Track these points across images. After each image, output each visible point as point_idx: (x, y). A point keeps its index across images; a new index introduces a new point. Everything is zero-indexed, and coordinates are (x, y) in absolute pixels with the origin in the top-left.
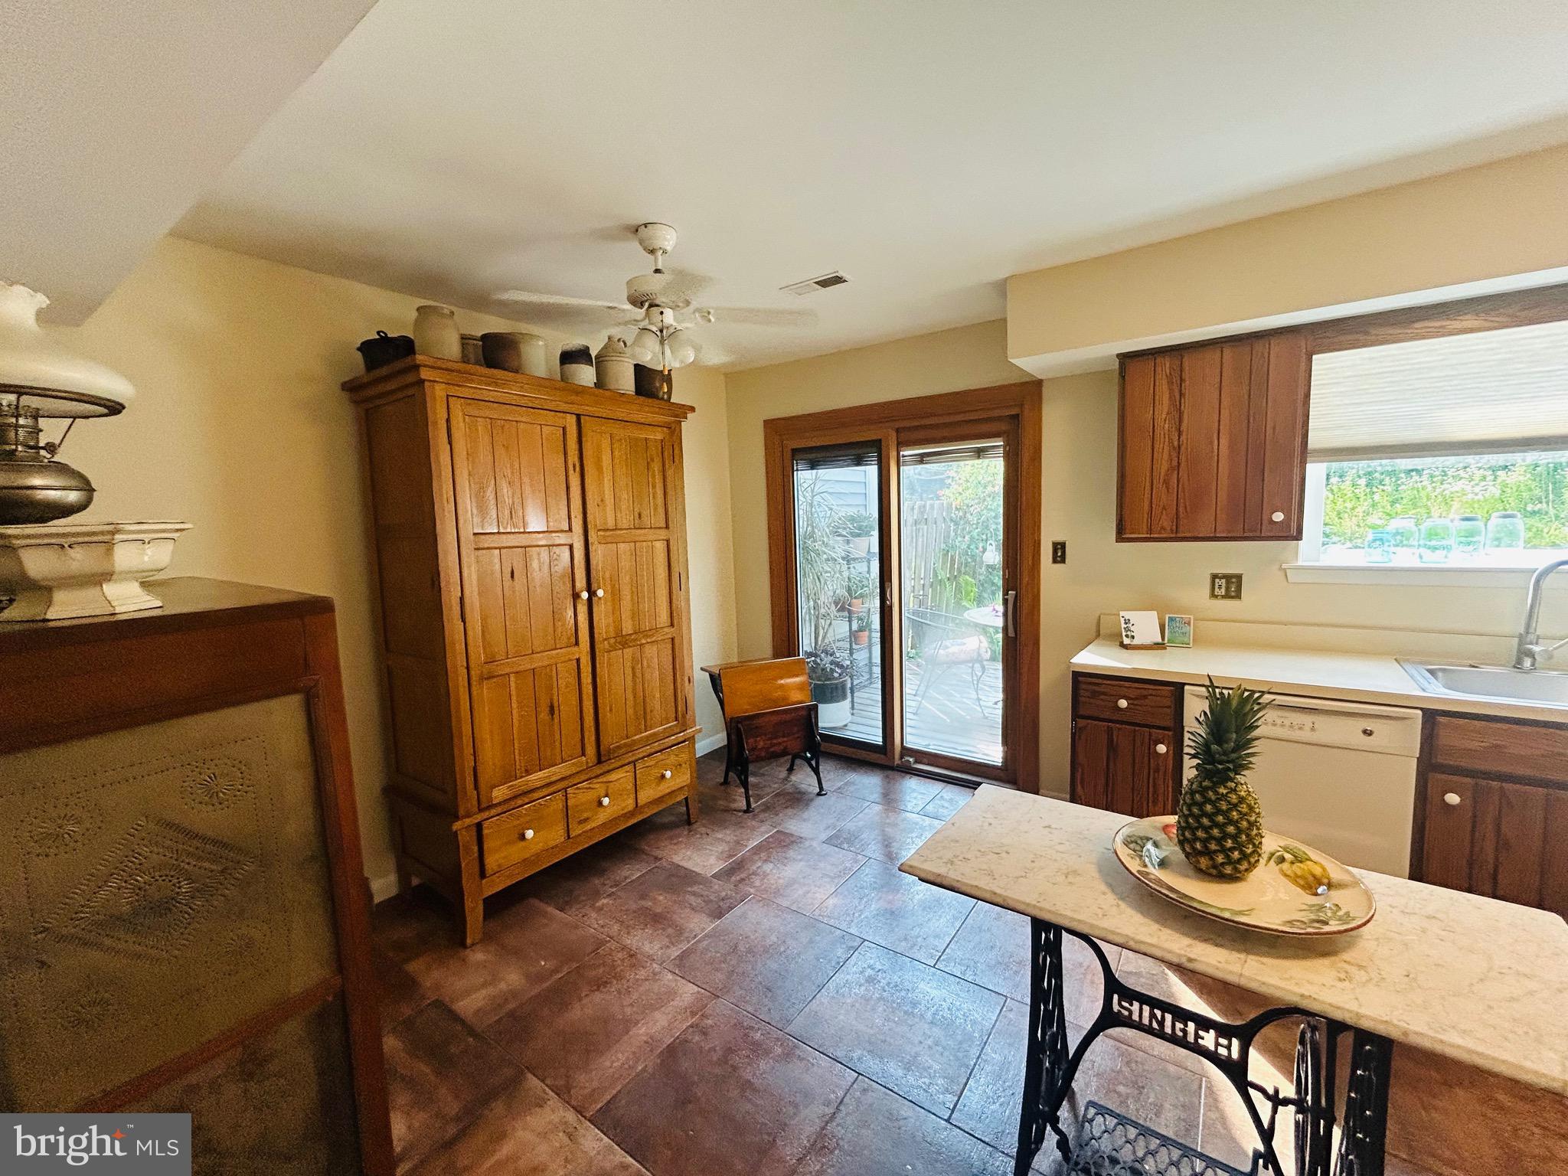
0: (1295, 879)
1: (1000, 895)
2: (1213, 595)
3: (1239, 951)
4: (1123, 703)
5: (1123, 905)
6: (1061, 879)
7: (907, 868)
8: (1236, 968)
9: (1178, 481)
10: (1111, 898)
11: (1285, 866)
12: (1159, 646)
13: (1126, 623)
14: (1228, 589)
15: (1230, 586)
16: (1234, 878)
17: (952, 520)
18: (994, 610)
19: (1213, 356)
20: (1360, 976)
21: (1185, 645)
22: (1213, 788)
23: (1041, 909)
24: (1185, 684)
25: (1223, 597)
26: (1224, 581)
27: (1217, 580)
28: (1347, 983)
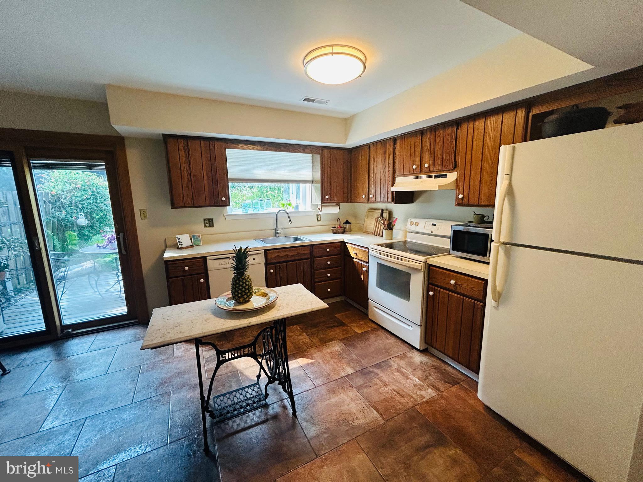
0: (260, 295)
1: (189, 336)
2: (205, 226)
3: (258, 316)
4: (187, 268)
5: (227, 320)
6: (205, 322)
7: (144, 347)
8: (259, 319)
9: (192, 186)
10: (222, 320)
11: (257, 293)
12: (192, 246)
13: (178, 240)
14: (209, 224)
15: (210, 222)
16: (249, 301)
17: (50, 202)
18: (98, 246)
19: (198, 142)
20: (280, 308)
21: (200, 245)
22: (241, 277)
23: (205, 333)
24: (206, 257)
25: (208, 227)
26: (208, 221)
27: (206, 221)
28: (279, 311)
